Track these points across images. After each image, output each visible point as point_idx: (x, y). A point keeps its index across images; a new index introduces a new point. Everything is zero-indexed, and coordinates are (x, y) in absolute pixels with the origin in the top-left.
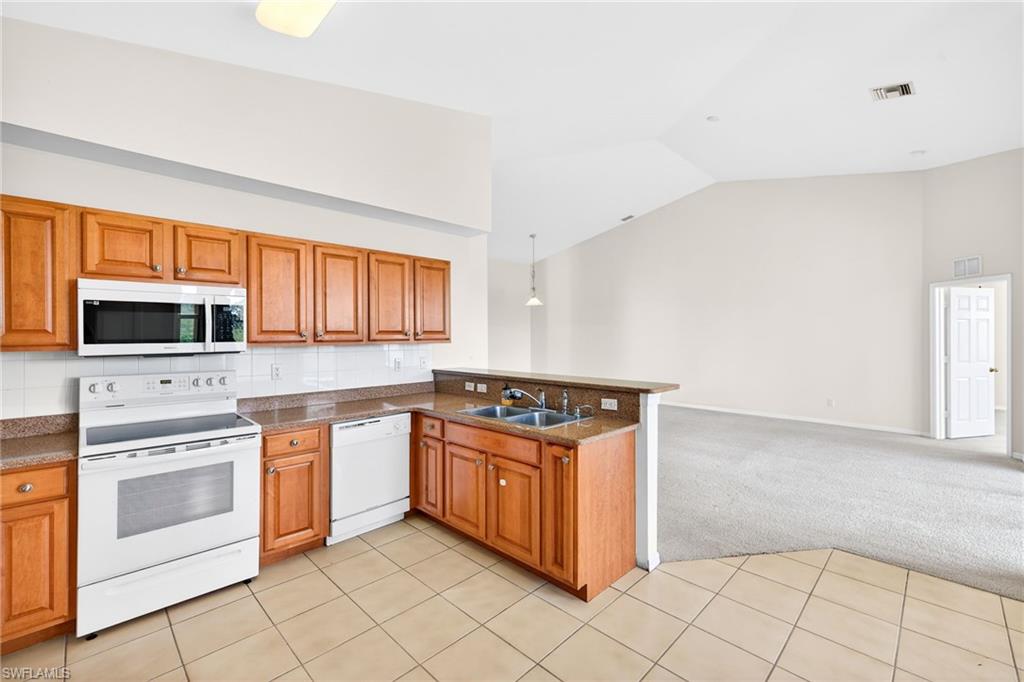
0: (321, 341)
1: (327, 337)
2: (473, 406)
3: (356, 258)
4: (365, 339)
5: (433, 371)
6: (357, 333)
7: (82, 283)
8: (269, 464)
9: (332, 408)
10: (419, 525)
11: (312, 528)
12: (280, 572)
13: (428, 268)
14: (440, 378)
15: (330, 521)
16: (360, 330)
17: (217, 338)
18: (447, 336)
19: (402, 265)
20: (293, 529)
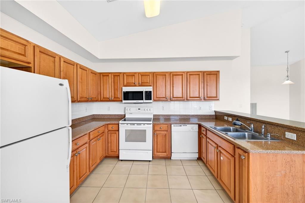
0: (172, 100)
1: (174, 99)
2: (227, 125)
3: (182, 75)
4: (186, 99)
5: (215, 111)
6: (183, 98)
7: (123, 88)
8: (155, 132)
9: (178, 120)
10: (201, 163)
11: (166, 153)
12: (157, 162)
13: (209, 74)
14: (217, 114)
15: (171, 152)
16: (184, 97)
17: (146, 99)
18: (218, 99)
19: (199, 75)
20: (161, 151)
